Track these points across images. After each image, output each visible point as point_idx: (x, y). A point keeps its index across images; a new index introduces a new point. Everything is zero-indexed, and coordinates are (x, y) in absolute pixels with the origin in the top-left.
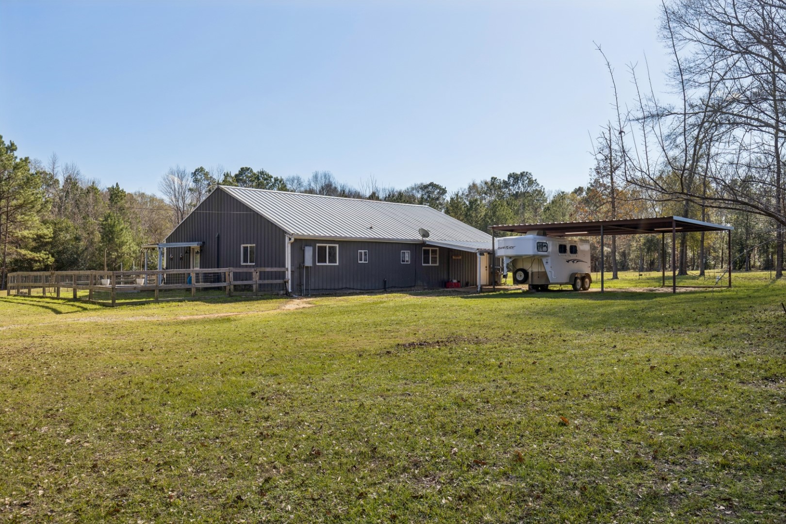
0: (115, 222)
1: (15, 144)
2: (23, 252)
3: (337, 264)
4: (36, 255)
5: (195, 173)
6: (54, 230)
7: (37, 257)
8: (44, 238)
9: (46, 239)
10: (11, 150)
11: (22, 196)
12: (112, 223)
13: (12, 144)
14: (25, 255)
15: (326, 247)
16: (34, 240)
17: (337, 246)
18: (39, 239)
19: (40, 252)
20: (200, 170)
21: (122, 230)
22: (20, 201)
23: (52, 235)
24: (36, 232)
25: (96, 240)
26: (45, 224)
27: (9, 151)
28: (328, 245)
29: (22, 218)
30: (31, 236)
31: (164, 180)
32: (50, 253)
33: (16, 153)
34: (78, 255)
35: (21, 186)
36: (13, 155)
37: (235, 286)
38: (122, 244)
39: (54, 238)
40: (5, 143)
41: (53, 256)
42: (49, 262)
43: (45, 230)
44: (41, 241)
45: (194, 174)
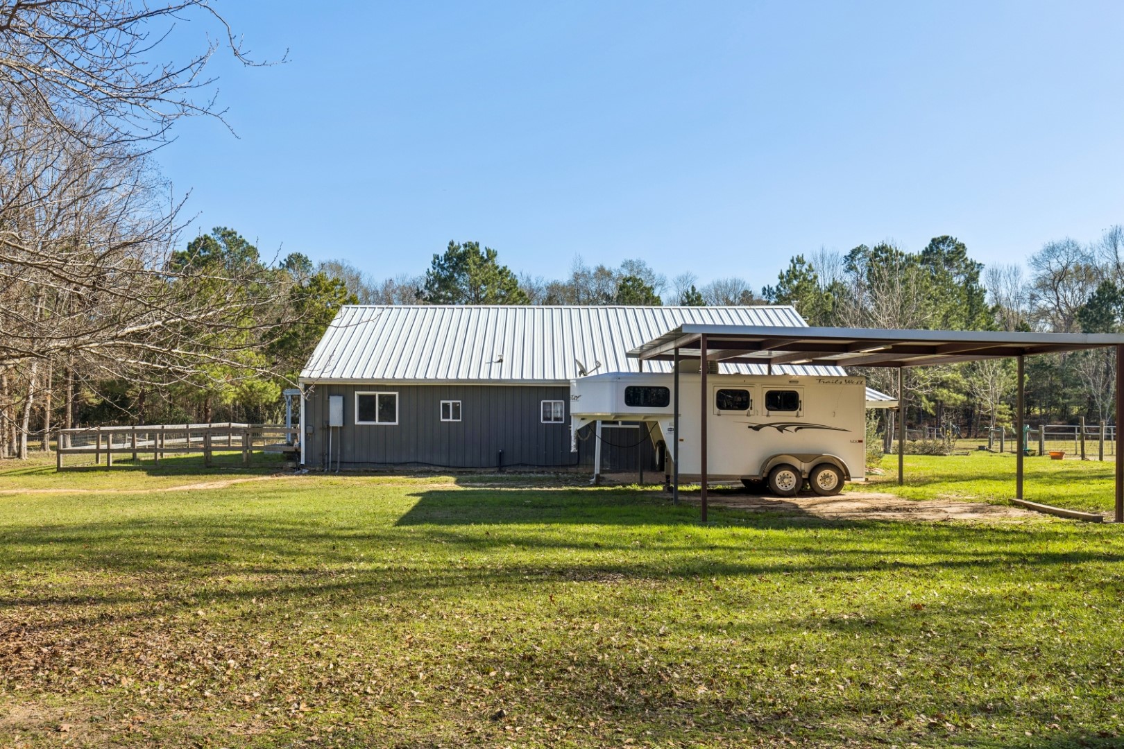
3: (397, 423)
15: (374, 396)
17: (397, 393)
28: (377, 393)
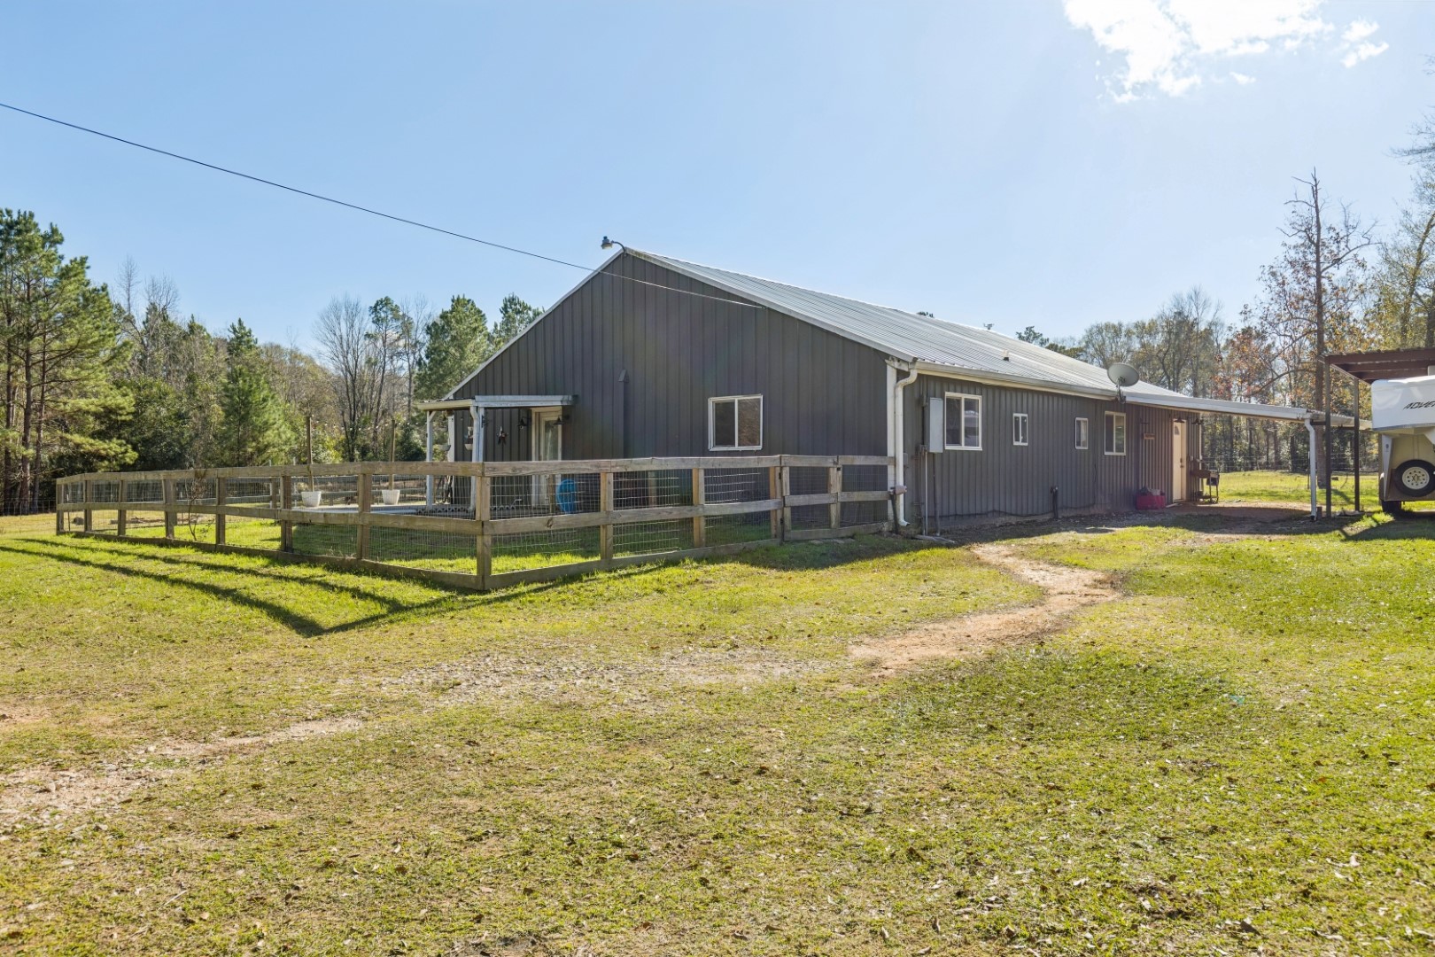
0: (251, 386)
1: (60, 231)
2: (77, 438)
3: (979, 447)
4: (101, 446)
5: (375, 307)
6: (136, 399)
7: (104, 449)
8: (117, 414)
9: (121, 415)
10: (51, 242)
11: (76, 329)
12: (247, 388)
13: (54, 231)
14: (78, 446)
15: (960, 401)
16: (97, 416)
17: (980, 398)
18: (107, 416)
19: (110, 438)
20: (385, 302)
21: (264, 400)
22: (71, 341)
23: (133, 409)
24: (102, 401)
25: (214, 419)
26: (119, 387)
27: (48, 244)
28: (964, 397)
29: (75, 374)
30: (93, 409)
31: (322, 318)
32: (128, 442)
33: (61, 249)
34: (182, 447)
35: (71, 313)
36: (56, 251)
37: (795, 509)
38: (266, 426)
39: (135, 414)
40: (40, 227)
41: (135, 449)
42: (128, 460)
43: (119, 397)
44: (110, 419)
45: (375, 309)
